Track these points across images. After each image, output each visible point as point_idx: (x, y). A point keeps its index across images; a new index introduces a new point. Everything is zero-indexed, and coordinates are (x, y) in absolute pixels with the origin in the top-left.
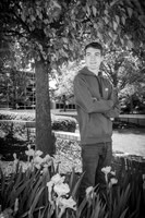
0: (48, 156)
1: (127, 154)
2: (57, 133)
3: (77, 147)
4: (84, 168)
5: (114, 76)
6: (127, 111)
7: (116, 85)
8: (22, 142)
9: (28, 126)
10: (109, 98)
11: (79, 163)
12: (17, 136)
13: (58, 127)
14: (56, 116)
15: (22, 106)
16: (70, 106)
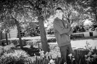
0: (47, 52)
2: (50, 43)
3: (58, 48)
5: (68, 19)
6: (75, 32)
8: (36, 49)
9: (38, 42)
11: (60, 54)
12: (34, 46)
13: (49, 41)
14: (48, 37)
15: (35, 35)
16: (53, 33)
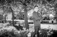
0: (28, 29)
1: (44, 28)
3: (34, 27)
4: (35, 31)
5: (41, 13)
6: (44, 20)
7: (42, 14)
8: (22, 27)
9: (23, 23)
10: (40, 17)
11: (34, 30)
12: (21, 25)
13: (30, 23)
14: (29, 21)
15: (22, 19)
16: (32, 19)
